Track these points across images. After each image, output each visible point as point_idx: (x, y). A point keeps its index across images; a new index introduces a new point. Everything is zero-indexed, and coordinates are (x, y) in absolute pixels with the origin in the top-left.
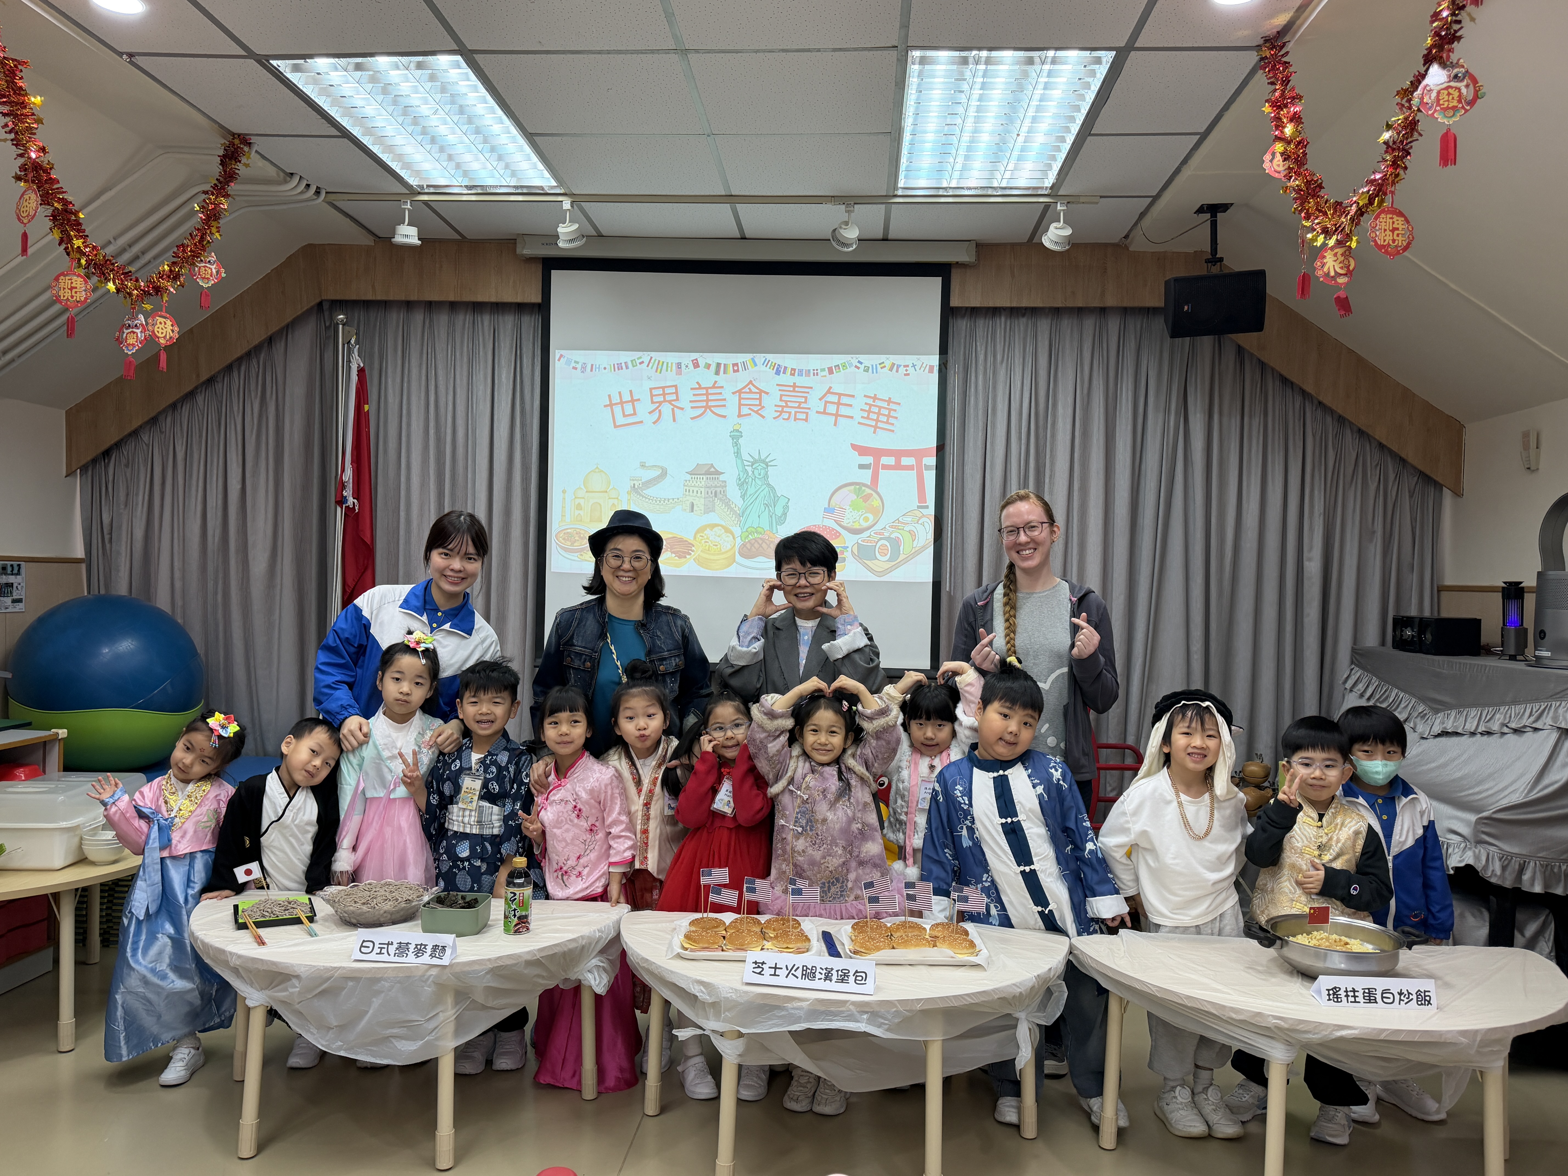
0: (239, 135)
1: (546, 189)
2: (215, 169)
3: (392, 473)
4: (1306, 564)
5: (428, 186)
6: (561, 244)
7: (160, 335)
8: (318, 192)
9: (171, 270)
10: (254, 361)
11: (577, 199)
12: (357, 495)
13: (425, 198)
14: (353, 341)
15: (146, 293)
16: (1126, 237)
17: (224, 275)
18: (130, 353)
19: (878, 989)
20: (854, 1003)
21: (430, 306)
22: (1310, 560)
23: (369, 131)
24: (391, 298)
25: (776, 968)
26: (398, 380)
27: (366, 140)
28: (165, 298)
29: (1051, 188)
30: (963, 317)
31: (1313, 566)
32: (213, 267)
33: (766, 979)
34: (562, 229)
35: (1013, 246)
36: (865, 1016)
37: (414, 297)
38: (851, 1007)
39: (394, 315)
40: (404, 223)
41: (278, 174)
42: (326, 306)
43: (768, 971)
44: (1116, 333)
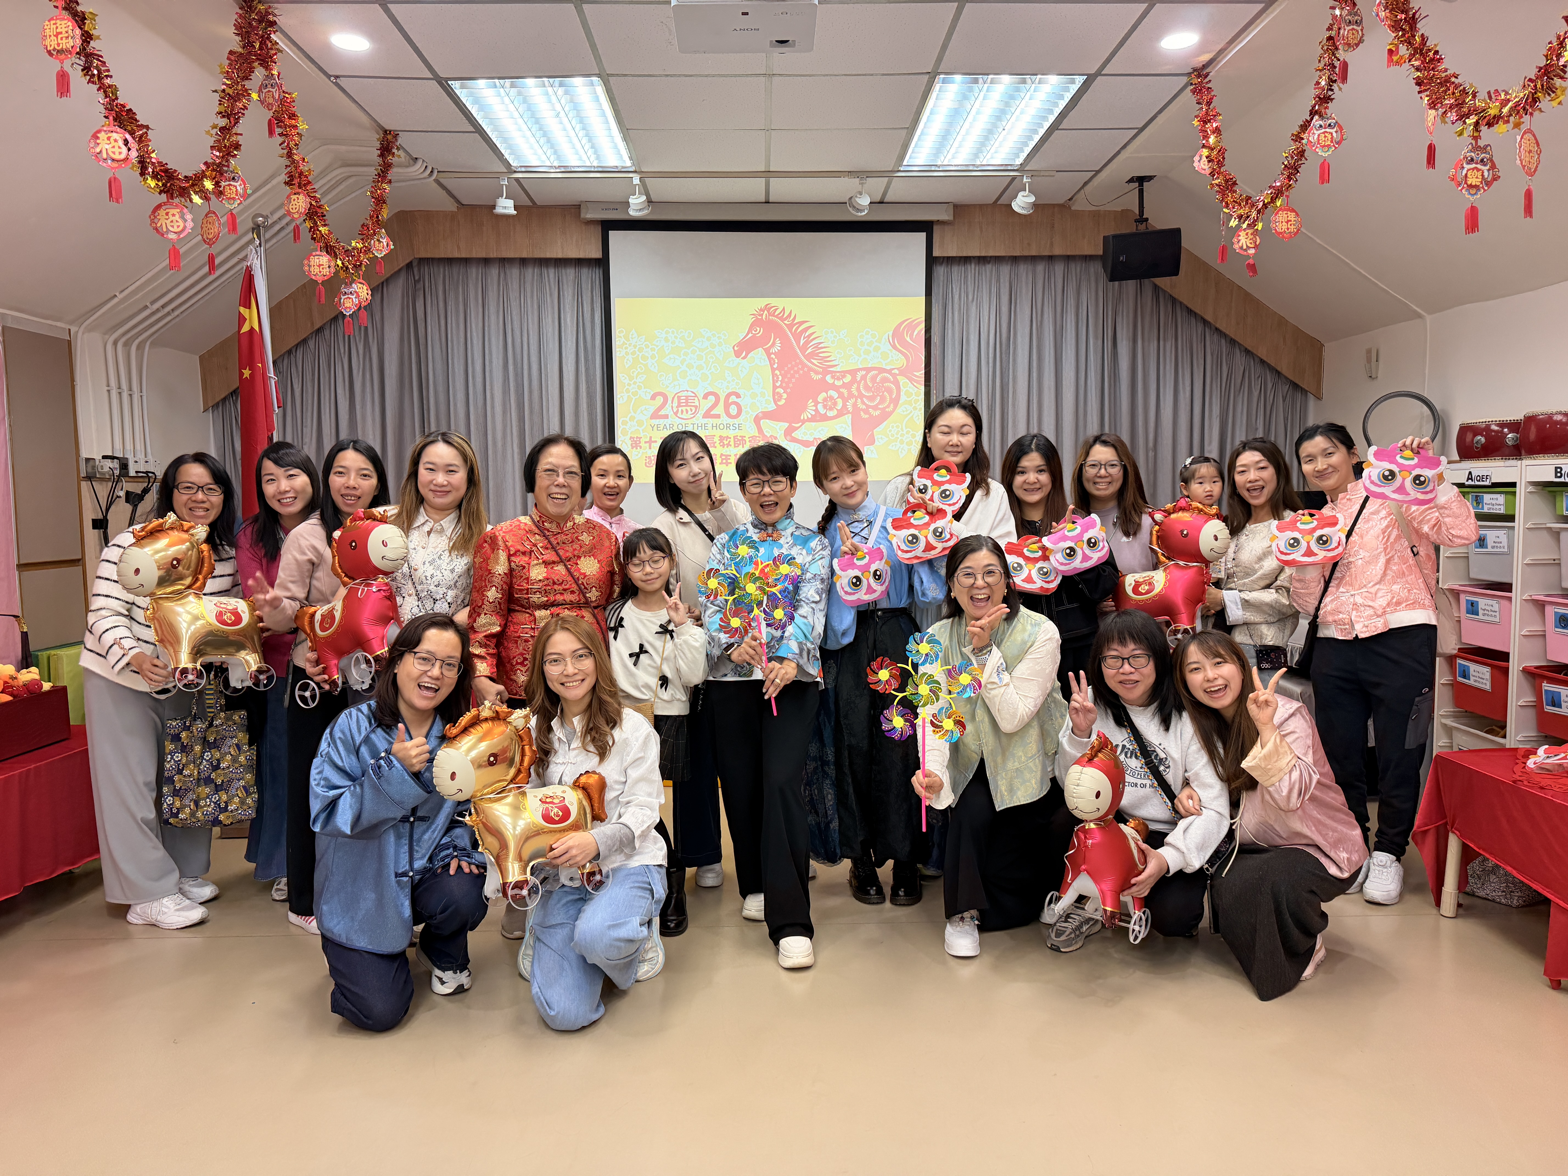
0: (391, 132)
1: (623, 167)
2: (378, 160)
5: (522, 166)
6: (629, 211)
7: (362, 298)
8: (432, 172)
9: (364, 246)
11: (644, 175)
13: (519, 176)
16: (1070, 200)
17: (390, 247)
21: (504, 262)
24: (474, 256)
27: (492, 135)
29: (1022, 164)
32: (384, 241)
34: (633, 200)
35: (981, 207)
40: (502, 197)
42: (415, 263)
44: (1062, 276)
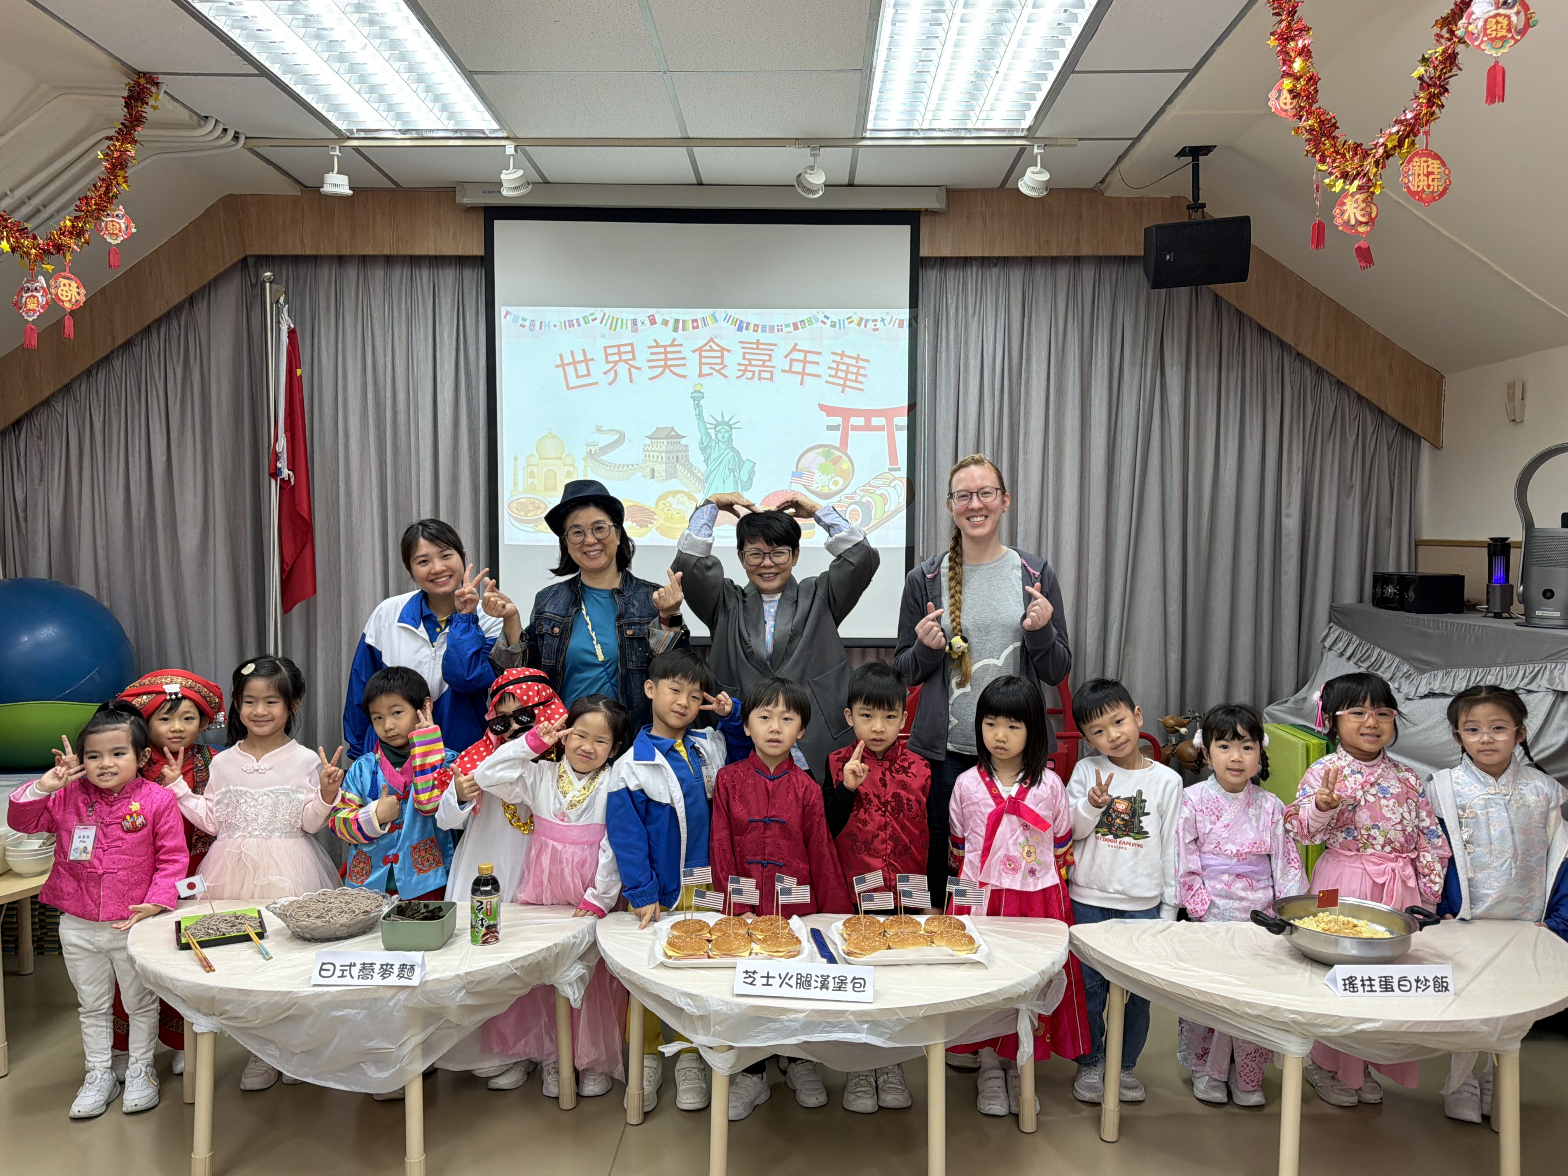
0: (145, 74)
1: (487, 132)
2: (120, 112)
3: (329, 440)
4: (1284, 520)
5: (358, 130)
6: (505, 192)
7: (64, 298)
8: (236, 137)
9: (73, 226)
10: (175, 322)
11: (521, 143)
12: (292, 467)
13: (355, 143)
14: (282, 300)
15: (47, 252)
16: (1102, 182)
17: (134, 230)
18: (30, 319)
19: (877, 995)
20: (853, 1013)
21: (365, 261)
22: (1288, 516)
23: (290, 69)
24: (322, 253)
25: (768, 977)
26: (332, 341)
27: (287, 79)
28: (69, 257)
29: (1029, 129)
30: (933, 267)
31: (1291, 523)
32: (122, 221)
33: (759, 989)
34: (505, 176)
35: (985, 192)
36: (865, 1026)
37: (346, 252)
38: (851, 1018)
39: (326, 271)
40: (332, 171)
41: (191, 118)
42: (251, 261)
43: (759, 981)
44: (1091, 283)
